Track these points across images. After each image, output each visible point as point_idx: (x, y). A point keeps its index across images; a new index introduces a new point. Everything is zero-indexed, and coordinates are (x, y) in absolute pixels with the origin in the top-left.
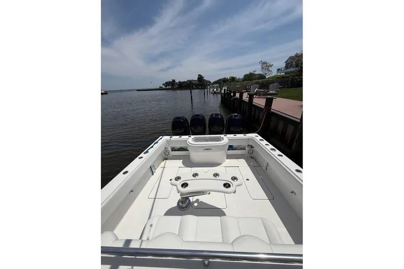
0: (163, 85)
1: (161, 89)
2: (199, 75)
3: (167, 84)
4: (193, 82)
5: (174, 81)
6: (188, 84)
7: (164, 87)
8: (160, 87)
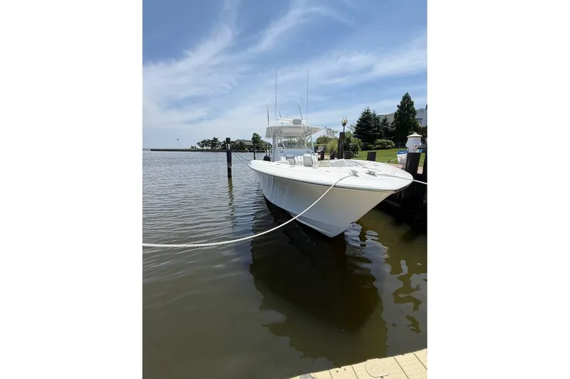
0: (198, 144)
1: (193, 150)
2: (254, 134)
3: (205, 143)
4: (245, 143)
5: (215, 140)
6: (237, 145)
7: (198, 147)
8: (192, 147)
